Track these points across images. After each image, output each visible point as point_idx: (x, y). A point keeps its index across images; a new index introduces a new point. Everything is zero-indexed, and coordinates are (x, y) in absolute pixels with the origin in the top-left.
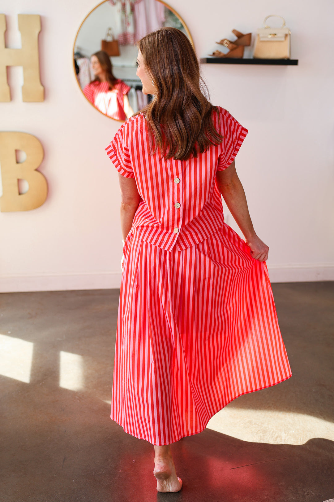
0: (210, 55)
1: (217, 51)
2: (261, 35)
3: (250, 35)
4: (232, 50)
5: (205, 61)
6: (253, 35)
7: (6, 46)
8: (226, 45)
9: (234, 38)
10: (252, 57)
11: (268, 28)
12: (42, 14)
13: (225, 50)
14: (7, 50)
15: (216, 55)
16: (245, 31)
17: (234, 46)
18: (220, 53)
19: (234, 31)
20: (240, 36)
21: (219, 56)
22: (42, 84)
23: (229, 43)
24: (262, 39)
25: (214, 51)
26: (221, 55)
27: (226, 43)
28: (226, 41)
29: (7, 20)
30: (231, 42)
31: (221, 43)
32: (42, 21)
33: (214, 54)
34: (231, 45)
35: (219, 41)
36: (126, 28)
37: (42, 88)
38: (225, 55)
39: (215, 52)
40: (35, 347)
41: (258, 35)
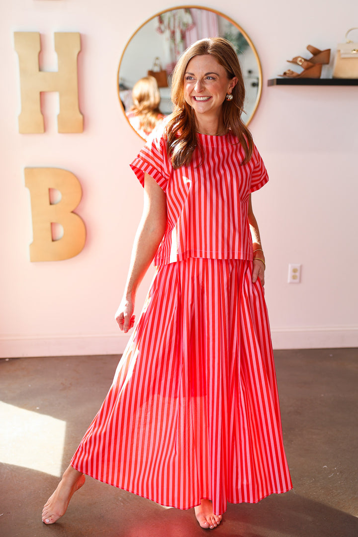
0: (280, 76)
1: (289, 70)
2: (342, 52)
3: (329, 51)
4: (307, 69)
5: (275, 82)
6: (332, 52)
7: (40, 70)
8: (300, 63)
9: (310, 56)
10: (331, 77)
11: (350, 42)
12: (81, 32)
13: (298, 70)
14: (41, 73)
15: (287, 75)
16: (322, 48)
17: (310, 64)
18: (293, 73)
19: (309, 47)
20: (316, 52)
21: (291, 76)
22: (81, 113)
23: (303, 60)
24: (343, 56)
25: (286, 70)
26: (294, 75)
27: (301, 61)
28: (299, 59)
29: (41, 40)
30: (305, 60)
31: (294, 61)
32: (82, 40)
33: (285, 74)
34: (306, 64)
35: (291, 59)
36: (176, 57)
37: (81, 117)
38: (299, 75)
39: (287, 72)
40: (68, 427)
41: (339, 51)
